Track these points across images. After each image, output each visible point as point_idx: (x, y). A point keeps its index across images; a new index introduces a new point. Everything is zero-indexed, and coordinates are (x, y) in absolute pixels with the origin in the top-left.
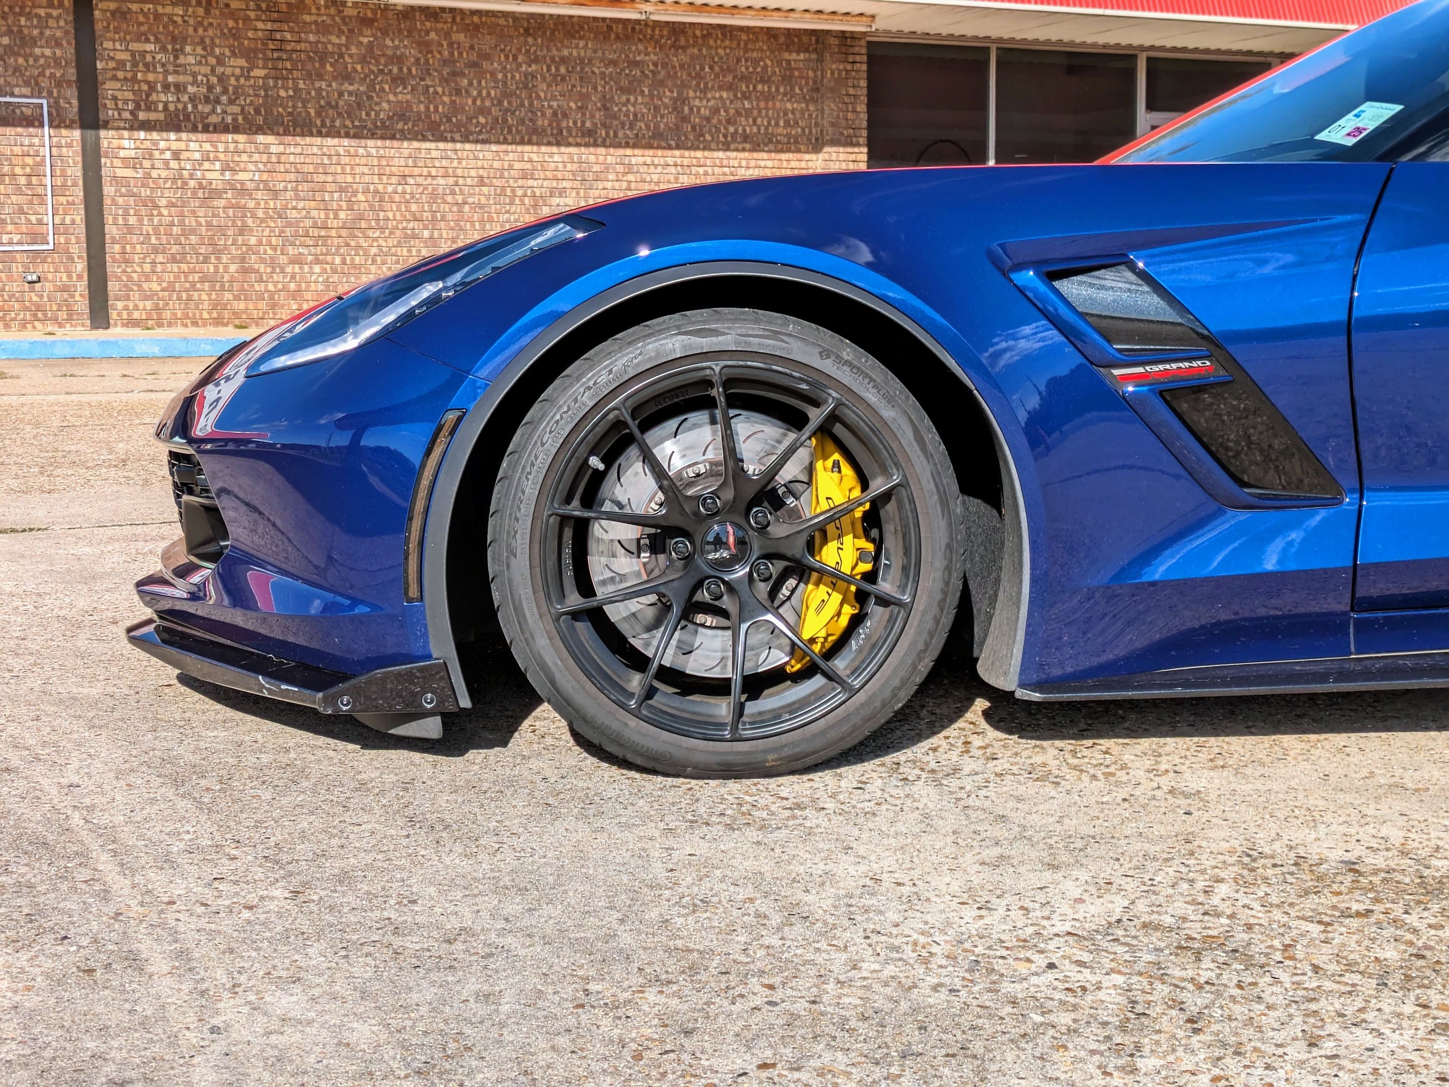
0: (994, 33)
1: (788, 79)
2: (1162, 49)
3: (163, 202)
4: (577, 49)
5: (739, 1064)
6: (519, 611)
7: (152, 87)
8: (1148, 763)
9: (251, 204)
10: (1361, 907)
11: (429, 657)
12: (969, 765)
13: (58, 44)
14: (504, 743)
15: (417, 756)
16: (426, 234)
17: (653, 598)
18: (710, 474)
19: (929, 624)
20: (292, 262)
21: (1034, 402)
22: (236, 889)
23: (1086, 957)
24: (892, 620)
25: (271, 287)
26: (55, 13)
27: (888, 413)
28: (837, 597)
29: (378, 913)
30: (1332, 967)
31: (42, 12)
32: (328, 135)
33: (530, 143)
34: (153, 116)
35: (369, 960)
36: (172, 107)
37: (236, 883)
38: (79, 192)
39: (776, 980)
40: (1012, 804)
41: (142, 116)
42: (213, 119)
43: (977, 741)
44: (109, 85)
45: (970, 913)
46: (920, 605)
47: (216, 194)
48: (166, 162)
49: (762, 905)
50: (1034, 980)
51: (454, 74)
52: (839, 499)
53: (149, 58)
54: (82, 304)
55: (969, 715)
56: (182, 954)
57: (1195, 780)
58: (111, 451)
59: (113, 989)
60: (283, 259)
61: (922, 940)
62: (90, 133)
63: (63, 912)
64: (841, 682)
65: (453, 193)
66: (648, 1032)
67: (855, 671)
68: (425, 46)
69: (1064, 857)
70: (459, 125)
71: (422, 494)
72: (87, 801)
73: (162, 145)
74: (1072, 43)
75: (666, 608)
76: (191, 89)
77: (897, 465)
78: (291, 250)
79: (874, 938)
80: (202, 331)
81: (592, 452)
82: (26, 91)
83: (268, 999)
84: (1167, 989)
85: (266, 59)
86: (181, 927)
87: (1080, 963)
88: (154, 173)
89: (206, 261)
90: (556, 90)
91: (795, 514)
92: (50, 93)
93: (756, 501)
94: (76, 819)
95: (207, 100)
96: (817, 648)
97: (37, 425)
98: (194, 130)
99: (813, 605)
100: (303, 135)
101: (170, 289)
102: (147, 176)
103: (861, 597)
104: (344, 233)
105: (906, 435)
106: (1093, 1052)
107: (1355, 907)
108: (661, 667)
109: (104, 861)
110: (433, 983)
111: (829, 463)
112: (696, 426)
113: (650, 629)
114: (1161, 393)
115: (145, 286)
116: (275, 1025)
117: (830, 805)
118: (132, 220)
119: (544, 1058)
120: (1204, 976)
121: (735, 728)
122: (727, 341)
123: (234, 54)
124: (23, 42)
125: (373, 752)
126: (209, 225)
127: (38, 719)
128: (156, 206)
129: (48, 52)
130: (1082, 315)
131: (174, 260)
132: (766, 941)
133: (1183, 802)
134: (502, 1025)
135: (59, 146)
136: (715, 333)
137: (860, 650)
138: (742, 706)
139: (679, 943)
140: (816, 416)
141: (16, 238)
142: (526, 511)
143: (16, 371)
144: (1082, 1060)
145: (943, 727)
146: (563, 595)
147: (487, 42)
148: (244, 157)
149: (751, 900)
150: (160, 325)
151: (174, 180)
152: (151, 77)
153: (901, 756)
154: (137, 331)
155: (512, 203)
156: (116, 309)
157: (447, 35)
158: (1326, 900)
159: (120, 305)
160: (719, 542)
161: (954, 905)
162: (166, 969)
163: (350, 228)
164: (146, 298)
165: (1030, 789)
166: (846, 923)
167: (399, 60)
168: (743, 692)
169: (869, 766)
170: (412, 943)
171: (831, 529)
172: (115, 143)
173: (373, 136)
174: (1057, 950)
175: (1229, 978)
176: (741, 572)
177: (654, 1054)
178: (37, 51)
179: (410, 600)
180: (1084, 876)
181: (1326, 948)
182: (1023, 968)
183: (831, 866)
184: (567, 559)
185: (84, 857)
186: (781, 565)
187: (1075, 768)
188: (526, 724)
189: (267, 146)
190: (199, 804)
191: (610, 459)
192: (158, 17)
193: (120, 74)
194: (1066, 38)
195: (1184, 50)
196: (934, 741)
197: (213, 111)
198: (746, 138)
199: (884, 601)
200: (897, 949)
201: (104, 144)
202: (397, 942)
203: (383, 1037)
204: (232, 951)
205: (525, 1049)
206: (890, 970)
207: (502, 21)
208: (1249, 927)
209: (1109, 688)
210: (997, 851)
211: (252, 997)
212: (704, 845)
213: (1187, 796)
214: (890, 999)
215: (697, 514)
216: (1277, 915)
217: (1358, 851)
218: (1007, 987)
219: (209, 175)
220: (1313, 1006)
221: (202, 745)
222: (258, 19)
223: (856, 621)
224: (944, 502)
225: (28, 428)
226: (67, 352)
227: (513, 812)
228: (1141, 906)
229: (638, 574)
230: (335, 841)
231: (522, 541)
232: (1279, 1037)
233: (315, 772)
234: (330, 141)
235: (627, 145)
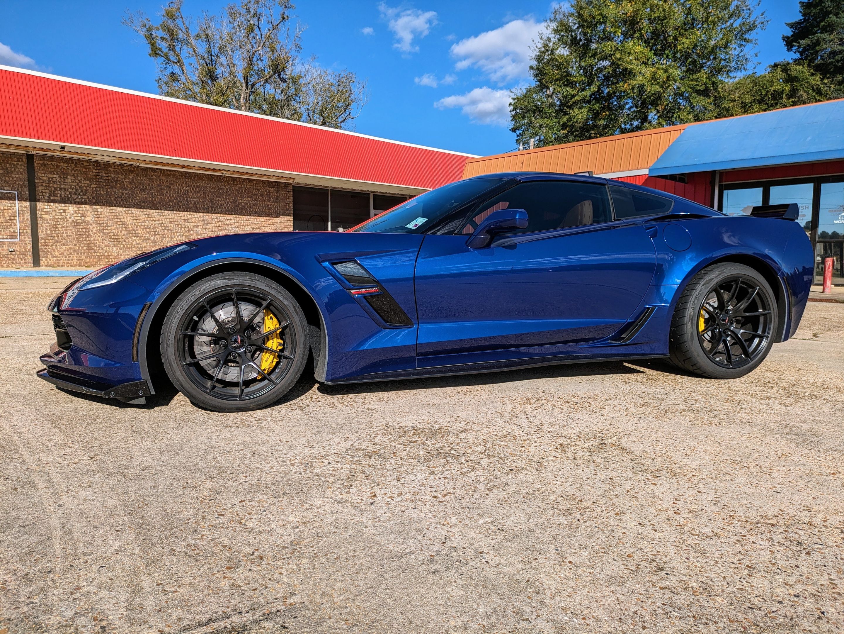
0: (330, 185)
1: (269, 195)
2: (377, 192)
3: (60, 226)
4: (202, 183)
5: (233, 502)
6: (170, 364)
7: (56, 189)
8: (362, 401)
9: (91, 228)
10: (415, 440)
11: (141, 379)
12: (312, 404)
13: (21, 174)
14: (167, 404)
15: (137, 410)
16: (152, 238)
17: (215, 358)
18: (232, 321)
19: (299, 364)
20: (106, 246)
21: (326, 300)
22: (70, 457)
23: (339, 460)
24: (288, 363)
25: (98, 254)
26: (20, 163)
27: (286, 303)
28: (272, 357)
29: (120, 462)
30: (406, 458)
31: (15, 163)
32: (118, 206)
33: (187, 211)
34: (56, 198)
35: (116, 478)
36: (63, 196)
37: (71, 455)
38: (29, 223)
39: (248, 474)
40: (323, 415)
41: (52, 198)
42: (78, 200)
43: (315, 397)
44: (40, 188)
45: (307, 449)
46: (296, 359)
47: (80, 224)
48: (61, 214)
49: (245, 451)
50: (324, 468)
51: (161, 189)
52: (272, 328)
53: (54, 180)
54: (30, 258)
55: (313, 389)
56: (50, 481)
57: (374, 406)
58: (38, 309)
59: (24, 494)
60: (103, 245)
61: (293, 458)
62: (33, 203)
63: (8, 469)
64: (273, 382)
65: (161, 226)
66: (206, 494)
67: (277, 379)
68: (151, 180)
69: (336, 430)
70: (163, 205)
71: (138, 328)
72: (20, 431)
73: (59, 208)
74: (352, 189)
75: (219, 361)
76: (70, 190)
77: (289, 318)
78: (105, 243)
79: (279, 459)
80: (73, 268)
81: (194, 315)
82: (10, 188)
83: (79, 493)
84: (361, 468)
85: (96, 181)
86: (51, 472)
87: (338, 462)
88: (57, 217)
89: (75, 245)
90: (195, 196)
91: (259, 332)
92: (18, 190)
93: (247, 329)
94: (15, 437)
95: (76, 194)
96: (266, 372)
97: (12, 300)
98: (71, 203)
99: (265, 359)
100: (109, 206)
101: (62, 254)
102: (54, 217)
103: (279, 357)
104: (124, 237)
105: (292, 309)
106: (338, 488)
107: (413, 440)
108: (217, 379)
109: (24, 451)
110: (136, 484)
111: (269, 317)
112: (228, 306)
113: (214, 368)
114: (364, 297)
115: (53, 253)
116: (81, 502)
117: (269, 419)
118: (48, 232)
119: (171, 506)
120: (372, 463)
121: (240, 397)
122: (237, 281)
123: (85, 179)
124: (8, 172)
125: (123, 409)
126: (76, 234)
127: (3, 403)
128: (57, 227)
129: (17, 176)
130: (342, 275)
131: (64, 245)
132: (245, 462)
133: (371, 412)
134: (158, 496)
135: (21, 207)
136: (233, 279)
137: (279, 372)
138: (243, 390)
139: (218, 465)
140: (265, 303)
141: (5, 237)
142: (173, 333)
143: (4, 282)
144: (335, 491)
145: (305, 393)
146: (185, 359)
147: (172, 180)
148: (89, 213)
149: (242, 450)
150: (59, 266)
151: (64, 219)
152: (55, 186)
153: (292, 402)
154: (50, 268)
155: (181, 229)
156: (43, 261)
157: (159, 177)
158: (407, 438)
159: (44, 259)
160: (236, 341)
161: (303, 447)
162: (44, 486)
163: (126, 236)
164: (54, 257)
165: (329, 410)
166: (270, 455)
167: (143, 184)
168: (243, 385)
169: (282, 406)
170: (131, 471)
171: (270, 336)
172: (42, 207)
173: (134, 207)
174: (331, 458)
175: (378, 463)
176: (242, 350)
177: (207, 501)
178: (13, 175)
179: (134, 361)
180: (341, 435)
181: (405, 452)
182: (321, 465)
183: (268, 438)
184: (187, 348)
185: (16, 450)
186: (255, 347)
187: (342, 403)
188: (175, 397)
189: (97, 209)
190: (60, 429)
191: (200, 318)
192: (57, 166)
193: (44, 184)
194: (350, 188)
195: (383, 193)
196: (302, 397)
197: (78, 197)
198: (256, 212)
199: (286, 358)
200: (285, 462)
201: (38, 207)
202: (126, 471)
203: (118, 503)
204: (68, 478)
205: (166, 503)
206: (282, 468)
207: (177, 174)
208: (385, 448)
209: (351, 380)
210: (317, 429)
211: (74, 493)
212: (229, 433)
213: (372, 410)
214: (282, 477)
215: (229, 333)
216: (393, 444)
217: (416, 423)
218: (316, 471)
219: (76, 218)
220: (400, 469)
221: (63, 409)
222: (94, 169)
223: (278, 364)
224: (303, 329)
225: (8, 301)
226: (24, 275)
227: (168, 427)
228: (356, 444)
229: (210, 351)
230: (107, 439)
231: (171, 343)
232: (390, 479)
233: (102, 417)
234: (119, 208)
235: (219, 213)
